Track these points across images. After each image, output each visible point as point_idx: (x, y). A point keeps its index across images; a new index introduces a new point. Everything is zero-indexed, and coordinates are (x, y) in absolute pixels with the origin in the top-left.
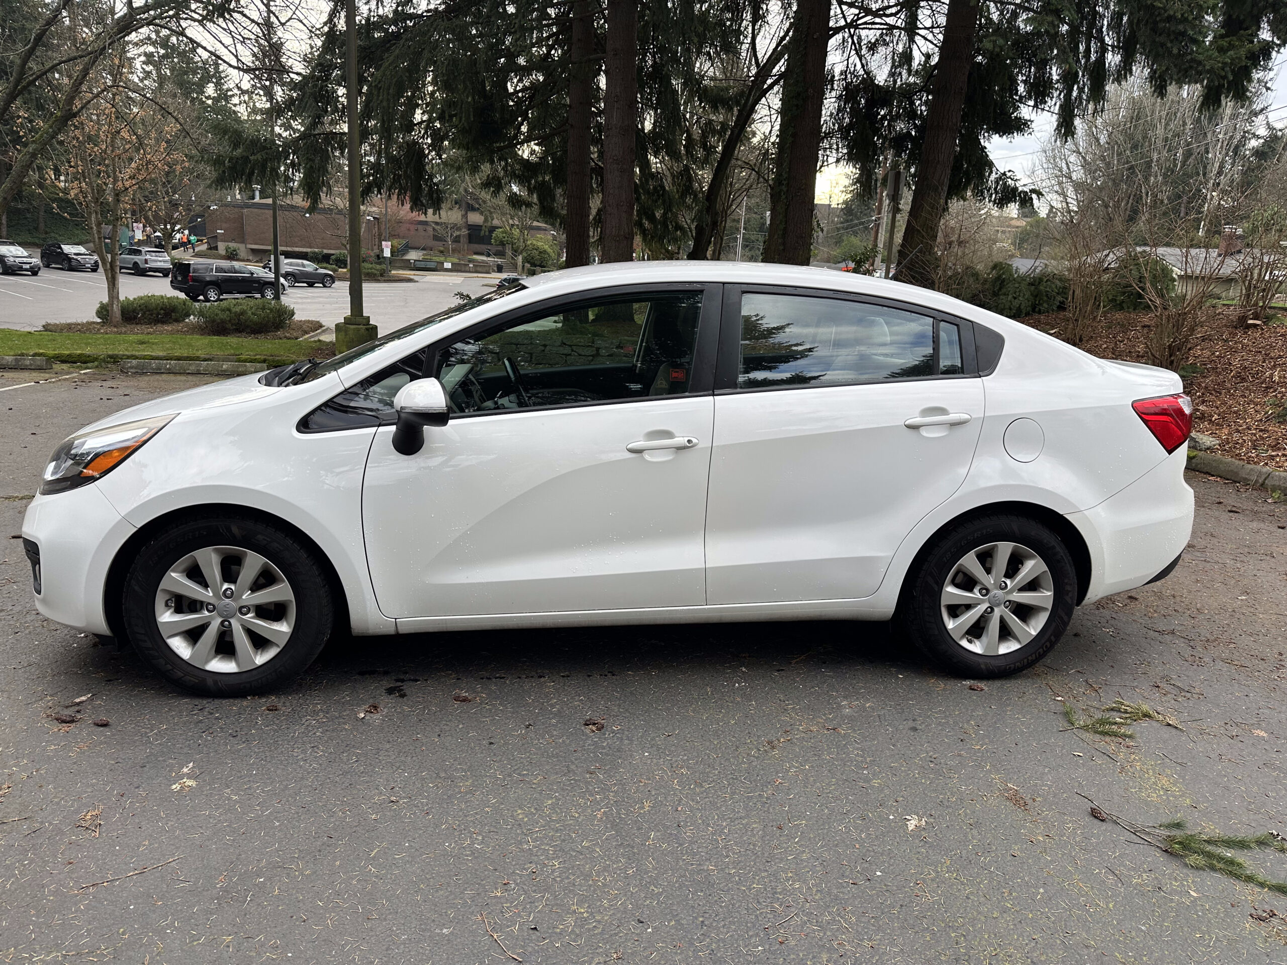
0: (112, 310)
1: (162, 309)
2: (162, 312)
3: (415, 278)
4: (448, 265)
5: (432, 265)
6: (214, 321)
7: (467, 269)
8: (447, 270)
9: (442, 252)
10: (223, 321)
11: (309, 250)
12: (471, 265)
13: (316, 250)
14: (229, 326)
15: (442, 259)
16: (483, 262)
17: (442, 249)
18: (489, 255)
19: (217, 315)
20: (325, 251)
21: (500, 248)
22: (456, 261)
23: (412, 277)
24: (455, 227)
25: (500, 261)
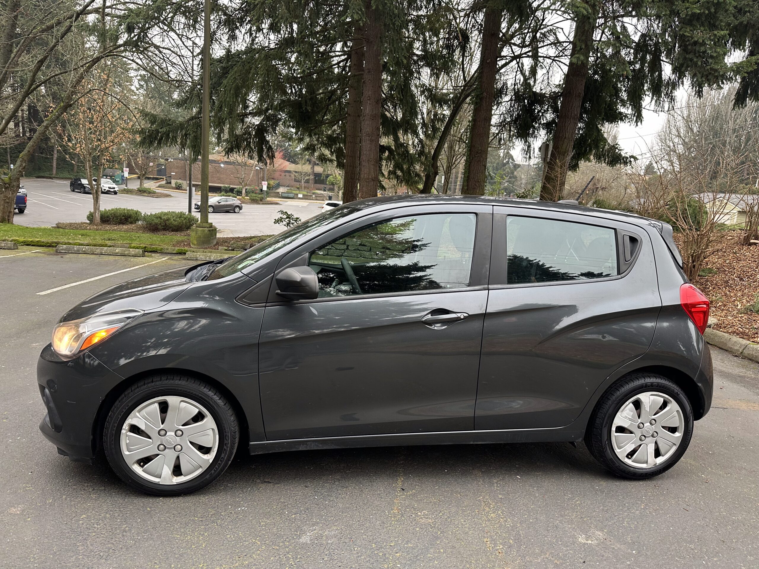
0: (95, 216)
1: (123, 216)
2: (123, 218)
3: (280, 202)
4: (300, 196)
5: (291, 195)
6: (150, 224)
7: (311, 198)
8: (300, 198)
9: (298, 188)
10: (156, 224)
11: (222, 185)
12: (314, 196)
13: (226, 185)
14: (160, 227)
15: (298, 192)
16: (321, 194)
17: (298, 186)
18: (325, 191)
19: (153, 220)
20: (231, 186)
21: (332, 187)
22: (306, 193)
23: (278, 202)
24: (306, 174)
25: (330, 194)
